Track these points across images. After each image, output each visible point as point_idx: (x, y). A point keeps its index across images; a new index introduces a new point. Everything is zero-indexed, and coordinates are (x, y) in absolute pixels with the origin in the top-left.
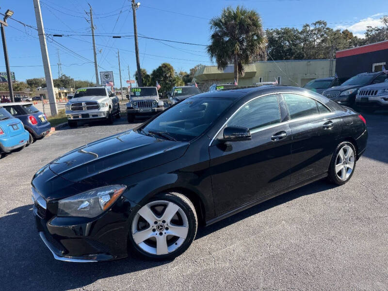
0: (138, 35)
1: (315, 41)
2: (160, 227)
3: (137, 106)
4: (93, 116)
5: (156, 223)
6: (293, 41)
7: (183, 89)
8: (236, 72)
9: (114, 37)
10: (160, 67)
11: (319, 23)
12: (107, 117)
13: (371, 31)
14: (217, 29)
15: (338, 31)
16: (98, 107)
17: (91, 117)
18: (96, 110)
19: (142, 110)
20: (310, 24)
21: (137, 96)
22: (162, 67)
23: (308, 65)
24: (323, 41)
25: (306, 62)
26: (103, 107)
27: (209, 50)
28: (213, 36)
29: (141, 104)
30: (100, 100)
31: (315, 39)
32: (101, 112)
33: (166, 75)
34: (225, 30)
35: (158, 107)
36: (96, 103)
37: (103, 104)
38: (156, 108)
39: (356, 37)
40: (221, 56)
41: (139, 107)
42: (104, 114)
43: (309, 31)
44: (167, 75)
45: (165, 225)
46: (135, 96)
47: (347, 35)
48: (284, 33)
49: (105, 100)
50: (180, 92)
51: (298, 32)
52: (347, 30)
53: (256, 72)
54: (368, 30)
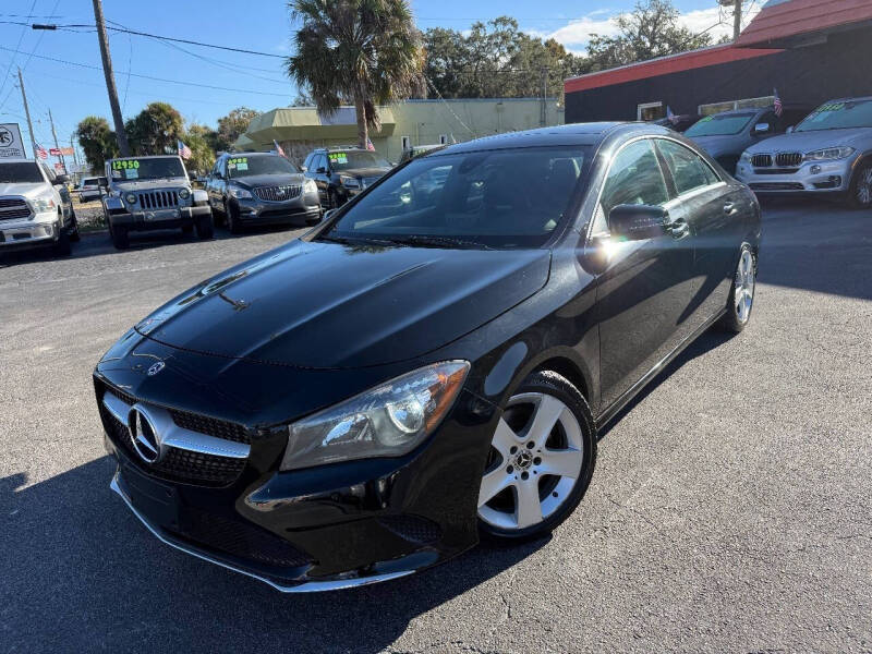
0: (105, 24)
1: (496, 60)
2: (524, 460)
3: (138, 206)
4: (16, 236)
5: (513, 450)
6: (453, 58)
7: (250, 161)
8: (360, 121)
9: (35, 27)
10: (144, 113)
11: (503, 21)
12: (57, 239)
13: (598, 43)
14: (309, 21)
15: (537, 40)
16: (27, 212)
17: (10, 240)
18: (24, 222)
19: (152, 214)
20: (485, 24)
21: (131, 180)
22: (152, 112)
23: (498, 110)
24: (514, 61)
25: (495, 103)
26: (42, 210)
27: (292, 69)
28: (302, 36)
29: (147, 199)
30: (32, 193)
31: (498, 55)
32: (38, 225)
33: (162, 132)
34: (328, 21)
35: (194, 204)
36: (21, 202)
37: (42, 204)
38: (190, 209)
39: (570, 55)
40: (325, 84)
41: (143, 206)
42: (48, 231)
43: (484, 38)
44: (166, 133)
45: (534, 451)
46: (124, 179)
47: (554, 50)
48: (434, 40)
49: (44, 194)
50: (243, 166)
51: (462, 39)
52: (552, 40)
53: (394, 125)
54: (592, 42)
